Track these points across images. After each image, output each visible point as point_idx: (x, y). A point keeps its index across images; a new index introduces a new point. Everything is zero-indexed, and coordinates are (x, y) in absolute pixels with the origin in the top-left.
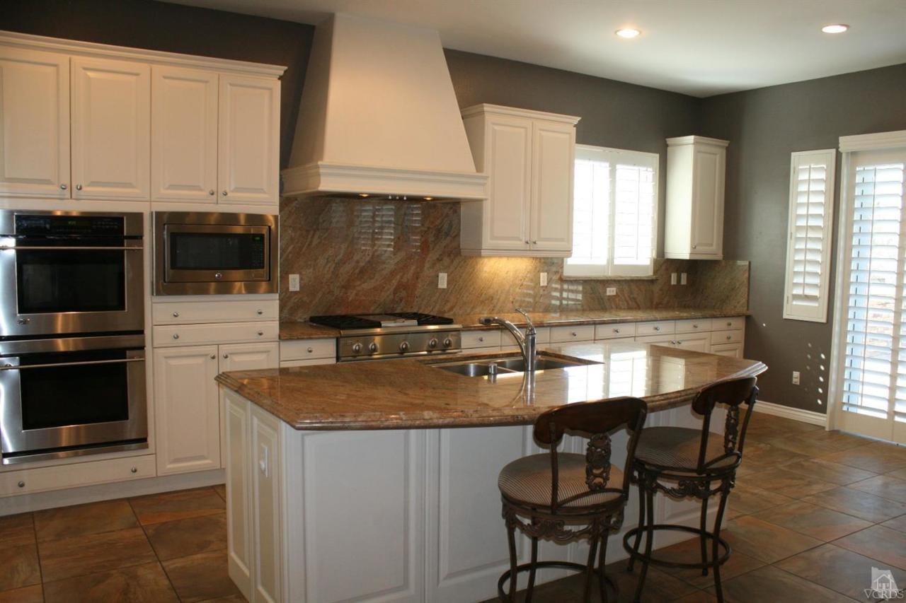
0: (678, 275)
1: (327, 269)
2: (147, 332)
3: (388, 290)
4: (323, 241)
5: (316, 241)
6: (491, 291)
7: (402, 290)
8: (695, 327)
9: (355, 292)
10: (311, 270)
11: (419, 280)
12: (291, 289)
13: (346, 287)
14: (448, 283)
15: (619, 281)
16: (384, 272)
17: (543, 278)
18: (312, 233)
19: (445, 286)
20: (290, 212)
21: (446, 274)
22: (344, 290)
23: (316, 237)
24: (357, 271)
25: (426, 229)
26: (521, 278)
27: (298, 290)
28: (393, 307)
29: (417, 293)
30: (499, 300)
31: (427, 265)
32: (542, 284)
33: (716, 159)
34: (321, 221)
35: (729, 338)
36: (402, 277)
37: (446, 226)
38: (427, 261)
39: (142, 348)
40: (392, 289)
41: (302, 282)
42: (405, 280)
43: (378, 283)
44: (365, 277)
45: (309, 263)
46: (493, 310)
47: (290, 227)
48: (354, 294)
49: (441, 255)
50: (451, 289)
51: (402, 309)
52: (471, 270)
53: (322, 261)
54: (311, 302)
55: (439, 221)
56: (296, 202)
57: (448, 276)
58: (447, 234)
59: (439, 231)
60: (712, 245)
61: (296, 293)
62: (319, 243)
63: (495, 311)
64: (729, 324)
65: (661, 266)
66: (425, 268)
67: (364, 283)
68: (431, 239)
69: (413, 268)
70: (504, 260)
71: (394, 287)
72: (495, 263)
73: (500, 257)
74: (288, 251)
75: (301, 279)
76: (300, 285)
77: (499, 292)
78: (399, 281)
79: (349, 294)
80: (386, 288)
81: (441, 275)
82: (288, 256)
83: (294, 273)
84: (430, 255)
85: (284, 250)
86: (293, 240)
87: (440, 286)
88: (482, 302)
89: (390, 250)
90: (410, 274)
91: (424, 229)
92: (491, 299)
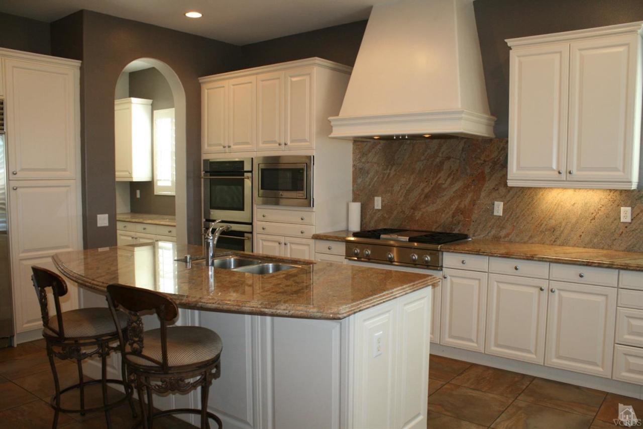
1: (400, 193)
3: (448, 213)
4: (398, 173)
5: (393, 173)
6: (553, 222)
7: (459, 214)
9: (421, 213)
10: (389, 194)
11: (476, 207)
12: (376, 207)
13: (414, 208)
14: (504, 211)
17: (626, 214)
18: (390, 167)
19: (500, 213)
20: (376, 152)
21: (502, 203)
22: (412, 210)
23: (393, 170)
24: (423, 196)
25: (482, 162)
26: (592, 211)
27: (380, 208)
28: (452, 228)
29: (473, 218)
30: (562, 232)
31: (483, 194)
32: (623, 221)
34: (396, 158)
36: (460, 203)
37: (503, 159)
38: (483, 190)
39: (252, 232)
40: (451, 213)
41: (384, 203)
42: (462, 206)
43: (440, 207)
44: (429, 202)
45: (388, 189)
46: (555, 241)
47: (376, 163)
48: (420, 215)
49: (497, 185)
50: (507, 217)
51: (459, 230)
52: (530, 200)
53: (397, 188)
54: (389, 218)
55: (496, 154)
56: (380, 145)
57: (504, 205)
58: (503, 167)
59: (495, 163)
61: (379, 210)
62: (395, 174)
63: (558, 242)
66: (482, 197)
67: (428, 206)
68: (487, 170)
69: (470, 195)
70: (570, 192)
71: (452, 211)
72: (558, 194)
74: (374, 181)
75: (383, 201)
76: (382, 205)
77: (563, 224)
78: (458, 207)
79: (416, 214)
80: (446, 212)
81: (497, 203)
82: (374, 184)
83: (378, 196)
84: (486, 185)
85: (372, 179)
86: (377, 172)
87: (495, 213)
88: (542, 232)
89: (449, 180)
90: (467, 201)
91: (479, 161)
92: (553, 230)
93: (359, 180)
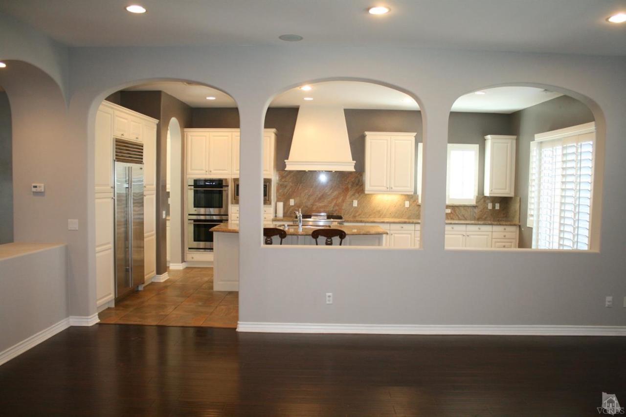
0: (493, 205)
1: (305, 198)
2: (230, 215)
3: (331, 206)
4: (304, 187)
5: (300, 187)
6: (379, 209)
7: (336, 206)
8: (479, 229)
9: (316, 207)
10: (299, 198)
11: (344, 203)
12: (291, 205)
13: (313, 205)
14: (358, 205)
15: (452, 206)
16: (329, 199)
17: (407, 204)
18: (299, 184)
19: (356, 206)
23: (301, 185)
24: (317, 199)
26: (395, 203)
28: (333, 213)
29: (343, 208)
30: (383, 213)
31: (348, 197)
32: (406, 206)
33: (507, 146)
34: (303, 179)
35: (505, 236)
36: (336, 201)
37: (357, 181)
38: (348, 195)
39: (227, 220)
41: (295, 202)
42: (338, 202)
43: (326, 203)
44: (321, 201)
45: (298, 195)
47: (291, 182)
49: (354, 193)
50: (359, 207)
51: (336, 214)
52: (369, 199)
53: (303, 195)
55: (353, 179)
56: (293, 173)
57: (358, 201)
58: (357, 185)
59: (353, 183)
60: (506, 189)
61: (292, 206)
62: (302, 188)
63: (381, 217)
64: (505, 229)
65: (481, 200)
66: (347, 198)
67: (320, 203)
68: (350, 186)
69: (341, 198)
71: (333, 205)
73: (384, 194)
74: (290, 191)
78: (335, 203)
79: (314, 207)
81: (354, 201)
82: (289, 193)
83: (292, 198)
84: (349, 193)
85: (288, 190)
86: (291, 187)
87: (354, 205)
88: (375, 213)
89: (331, 190)
90: (340, 200)
91: (346, 182)
92: (379, 212)
93: (281, 191)
